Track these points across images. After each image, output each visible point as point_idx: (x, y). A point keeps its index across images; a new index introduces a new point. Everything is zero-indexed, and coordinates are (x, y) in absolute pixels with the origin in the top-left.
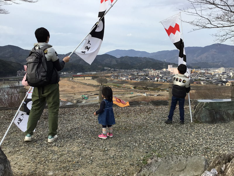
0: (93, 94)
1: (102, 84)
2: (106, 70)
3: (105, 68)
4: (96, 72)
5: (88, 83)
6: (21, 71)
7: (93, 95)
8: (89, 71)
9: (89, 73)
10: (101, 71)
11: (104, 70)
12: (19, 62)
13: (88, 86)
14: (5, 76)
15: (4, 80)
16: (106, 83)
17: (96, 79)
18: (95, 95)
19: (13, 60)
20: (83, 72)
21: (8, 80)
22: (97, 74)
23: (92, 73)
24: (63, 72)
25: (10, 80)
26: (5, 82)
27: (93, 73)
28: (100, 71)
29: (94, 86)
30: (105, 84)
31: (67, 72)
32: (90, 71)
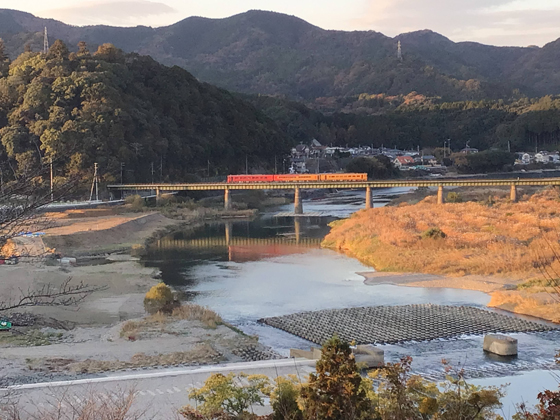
6: (308, 143)
12: (299, 99)
19: (268, 86)
24: (532, 152)
31: (550, 151)
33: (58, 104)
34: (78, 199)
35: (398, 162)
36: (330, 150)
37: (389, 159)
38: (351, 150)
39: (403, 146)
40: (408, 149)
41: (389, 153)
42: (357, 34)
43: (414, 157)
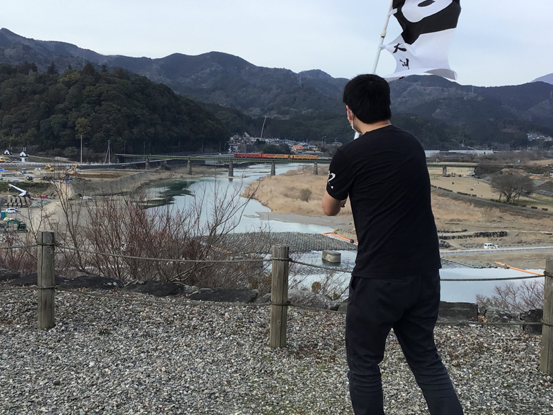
0: (471, 233)
1: (509, 197)
2: (534, 143)
3: (530, 136)
4: (491, 152)
5: (455, 191)
6: (241, 135)
7: (470, 236)
8: (466, 145)
9: (463, 152)
10: (514, 147)
11: (525, 143)
12: (238, 108)
13: (457, 203)
14: (194, 151)
15: (192, 161)
16: (528, 194)
17: (488, 178)
18: (477, 235)
19: (220, 99)
20: (442, 148)
21: (202, 163)
22: (495, 159)
23: (476, 155)
25: (207, 162)
26: (193, 169)
27: (480, 152)
28: (508, 145)
29: (479, 203)
30: (521, 198)
32: (471, 145)
33: (88, 103)
34: (97, 162)
35: (294, 149)
36: (254, 140)
37: (288, 146)
38: (267, 140)
39: (298, 139)
40: (301, 141)
41: (289, 143)
42: (276, 70)
43: (303, 146)
